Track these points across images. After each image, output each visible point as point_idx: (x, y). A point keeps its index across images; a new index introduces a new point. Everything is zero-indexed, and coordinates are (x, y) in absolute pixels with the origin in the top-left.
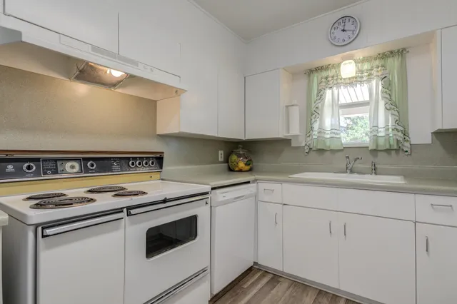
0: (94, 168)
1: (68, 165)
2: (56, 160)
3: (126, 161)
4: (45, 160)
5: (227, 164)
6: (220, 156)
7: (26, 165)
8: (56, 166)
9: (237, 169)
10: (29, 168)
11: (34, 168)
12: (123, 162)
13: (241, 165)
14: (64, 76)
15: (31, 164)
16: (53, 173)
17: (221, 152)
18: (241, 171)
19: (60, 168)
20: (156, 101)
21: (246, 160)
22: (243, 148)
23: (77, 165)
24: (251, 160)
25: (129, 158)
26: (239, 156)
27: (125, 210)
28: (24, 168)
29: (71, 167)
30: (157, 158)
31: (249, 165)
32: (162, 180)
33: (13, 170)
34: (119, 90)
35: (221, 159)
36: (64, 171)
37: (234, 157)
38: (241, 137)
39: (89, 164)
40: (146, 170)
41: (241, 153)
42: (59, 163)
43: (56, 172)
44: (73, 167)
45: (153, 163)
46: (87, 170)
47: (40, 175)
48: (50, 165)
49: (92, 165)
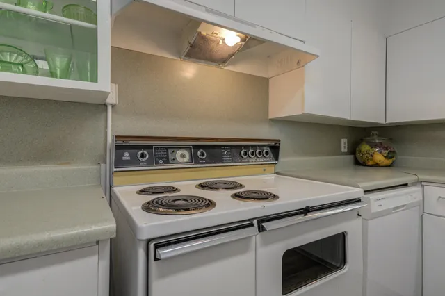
0: (204, 158)
1: (179, 153)
2: (167, 148)
3: (238, 150)
4: (158, 148)
5: (352, 156)
6: (343, 145)
7: (140, 152)
8: (168, 155)
9: (370, 163)
10: (143, 156)
11: (147, 156)
12: (234, 150)
13: (379, 158)
14: (175, 56)
15: (145, 152)
16: (165, 162)
17: (344, 142)
18: (377, 165)
19: (171, 157)
20: (268, 79)
21: (386, 152)
22: (379, 136)
23: (187, 153)
24: (394, 152)
25: (241, 146)
26: (374, 146)
27: (255, 222)
28: (139, 156)
29: (181, 156)
30: (271, 147)
31: (392, 158)
32: (277, 173)
33: (129, 158)
34: (230, 68)
35: (344, 150)
36: (175, 161)
37: (365, 148)
38: (380, 120)
39: (199, 153)
40: (260, 161)
41: (377, 141)
42: (170, 151)
43: (167, 161)
44: (183, 156)
45: (267, 153)
46: (197, 161)
47: (152, 165)
48: (161, 153)
49: (203, 155)
